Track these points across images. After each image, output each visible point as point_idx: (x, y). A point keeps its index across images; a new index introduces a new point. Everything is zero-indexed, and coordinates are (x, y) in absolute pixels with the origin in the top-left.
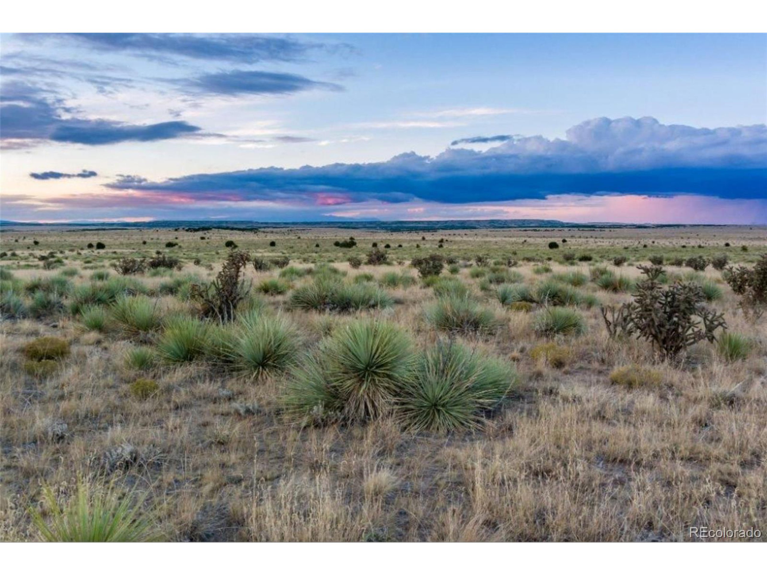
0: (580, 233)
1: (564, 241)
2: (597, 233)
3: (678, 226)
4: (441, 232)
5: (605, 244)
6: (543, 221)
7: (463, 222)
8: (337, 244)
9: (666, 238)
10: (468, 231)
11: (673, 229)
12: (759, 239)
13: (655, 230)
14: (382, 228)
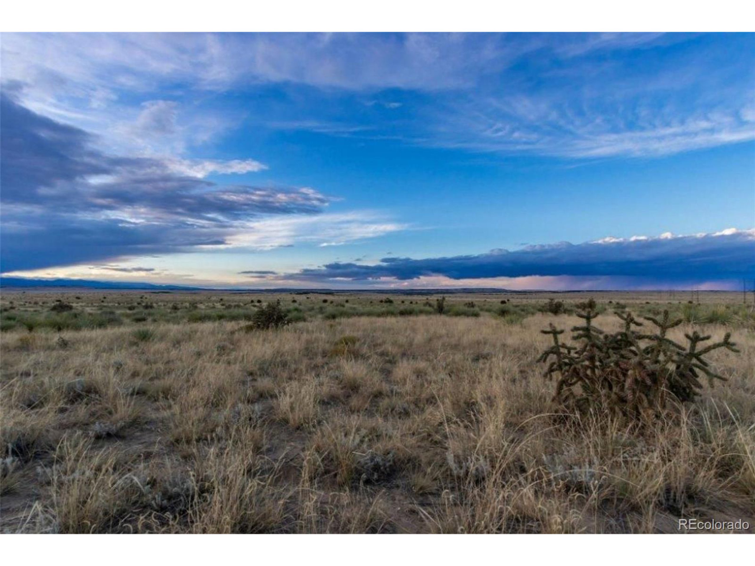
0: (517, 296)
1: (508, 300)
2: (529, 296)
3: (579, 291)
4: (435, 295)
5: (533, 301)
6: (494, 289)
7: (447, 290)
8: (381, 301)
9: (571, 298)
10: (451, 295)
11: (576, 293)
12: (633, 299)
13: (564, 294)
14: (401, 293)
